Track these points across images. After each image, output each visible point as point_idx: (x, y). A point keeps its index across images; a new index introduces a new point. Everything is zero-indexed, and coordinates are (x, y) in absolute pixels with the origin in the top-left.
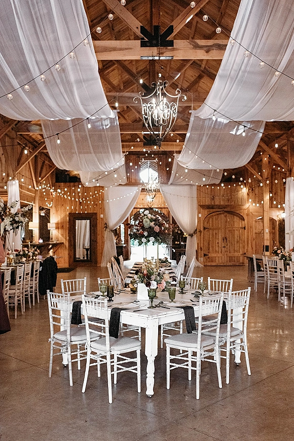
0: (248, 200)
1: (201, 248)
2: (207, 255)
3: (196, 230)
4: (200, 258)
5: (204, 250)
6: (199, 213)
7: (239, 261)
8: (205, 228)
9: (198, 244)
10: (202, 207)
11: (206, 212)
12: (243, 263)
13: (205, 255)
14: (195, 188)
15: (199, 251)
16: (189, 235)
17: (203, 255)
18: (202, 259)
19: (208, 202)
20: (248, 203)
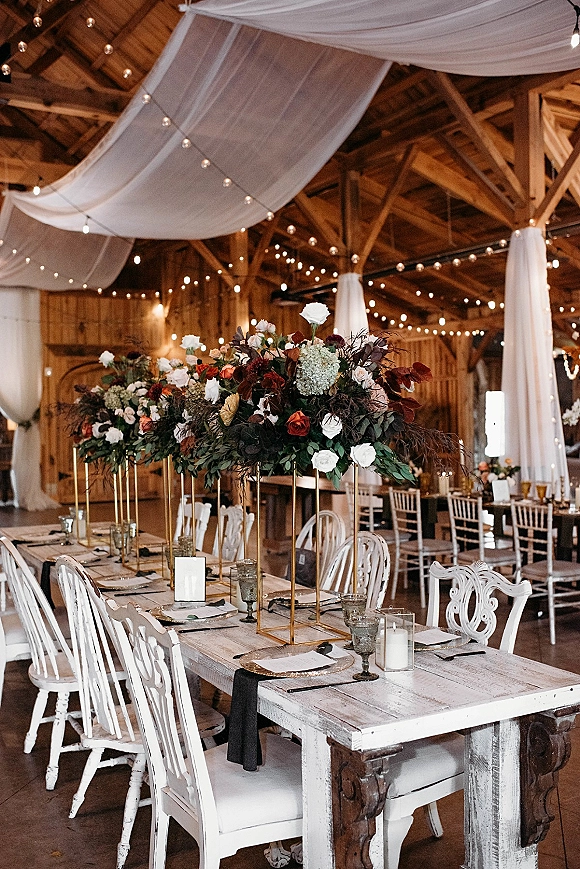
0: (167, 337)
1: (52, 460)
2: (67, 476)
3: (38, 411)
4: (48, 486)
5: (59, 465)
6: (46, 365)
7: (147, 489)
8: (59, 406)
9: (43, 447)
10: (54, 349)
11: (64, 363)
12: (156, 493)
13: (62, 476)
14: (34, 299)
15: (47, 466)
16: (20, 425)
17: (56, 476)
18: (53, 487)
19: (69, 337)
20: (167, 343)
